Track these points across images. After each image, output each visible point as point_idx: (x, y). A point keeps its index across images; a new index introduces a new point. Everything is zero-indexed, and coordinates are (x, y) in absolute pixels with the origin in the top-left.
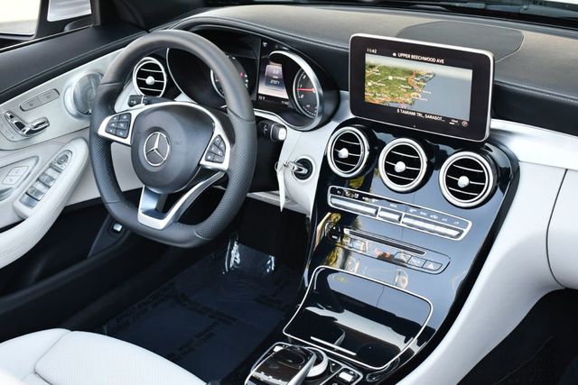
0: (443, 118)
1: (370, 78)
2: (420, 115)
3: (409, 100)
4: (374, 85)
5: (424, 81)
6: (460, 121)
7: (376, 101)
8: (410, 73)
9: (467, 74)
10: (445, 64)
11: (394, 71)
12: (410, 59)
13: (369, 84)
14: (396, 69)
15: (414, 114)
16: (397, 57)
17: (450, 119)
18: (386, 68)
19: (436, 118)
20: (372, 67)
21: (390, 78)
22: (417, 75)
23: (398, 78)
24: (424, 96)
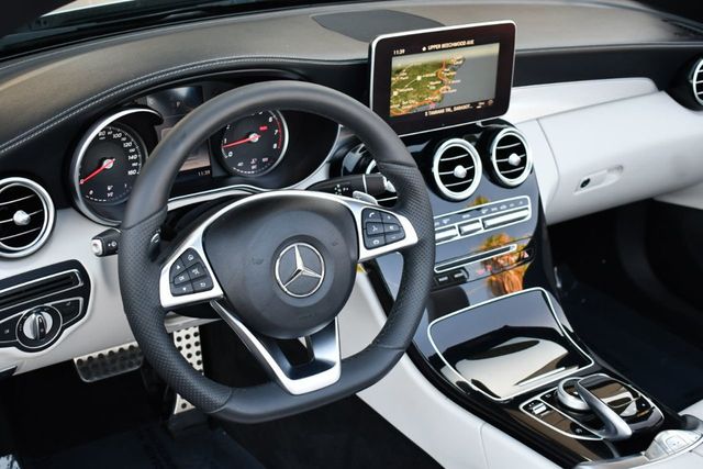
0: (471, 104)
1: (396, 86)
2: (449, 110)
3: (437, 97)
4: (400, 94)
5: (454, 70)
6: (486, 102)
7: (403, 112)
8: (439, 65)
9: (494, 49)
10: (476, 44)
11: (422, 69)
12: (441, 49)
13: (395, 93)
14: (425, 66)
15: (442, 111)
16: (427, 51)
17: (477, 104)
18: (414, 68)
19: (465, 107)
20: (399, 71)
21: (419, 78)
22: (447, 65)
23: (427, 76)
24: (453, 86)
